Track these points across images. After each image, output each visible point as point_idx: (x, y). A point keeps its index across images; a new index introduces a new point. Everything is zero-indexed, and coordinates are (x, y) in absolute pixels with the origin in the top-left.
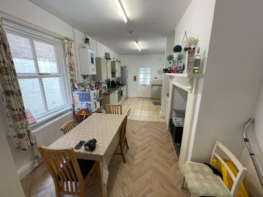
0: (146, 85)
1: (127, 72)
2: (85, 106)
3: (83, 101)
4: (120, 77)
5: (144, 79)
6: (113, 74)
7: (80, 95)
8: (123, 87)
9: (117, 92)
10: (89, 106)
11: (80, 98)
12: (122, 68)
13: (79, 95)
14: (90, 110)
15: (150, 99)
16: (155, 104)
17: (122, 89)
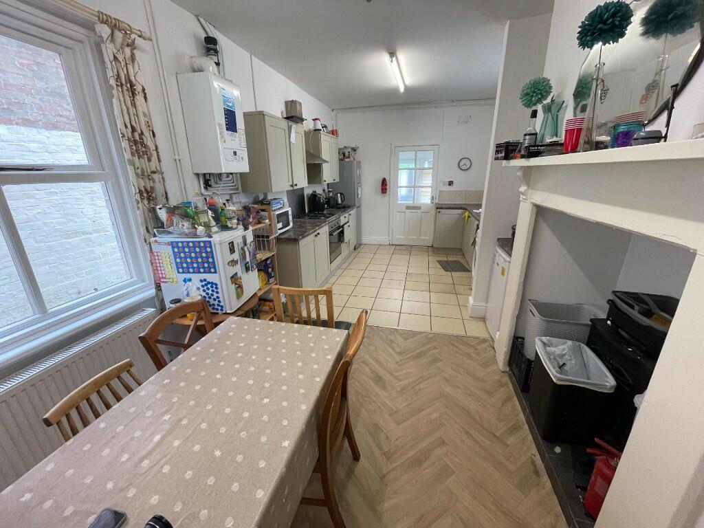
0: (419, 208)
1: (359, 167)
2: (198, 289)
3: (189, 272)
4: (337, 180)
5: (413, 187)
6: (314, 171)
7: (176, 250)
8: (346, 215)
9: (324, 230)
10: (213, 291)
11: (178, 260)
12: (344, 154)
13: (173, 248)
14: (218, 305)
15: (430, 249)
16: (447, 266)
17: (343, 220)
